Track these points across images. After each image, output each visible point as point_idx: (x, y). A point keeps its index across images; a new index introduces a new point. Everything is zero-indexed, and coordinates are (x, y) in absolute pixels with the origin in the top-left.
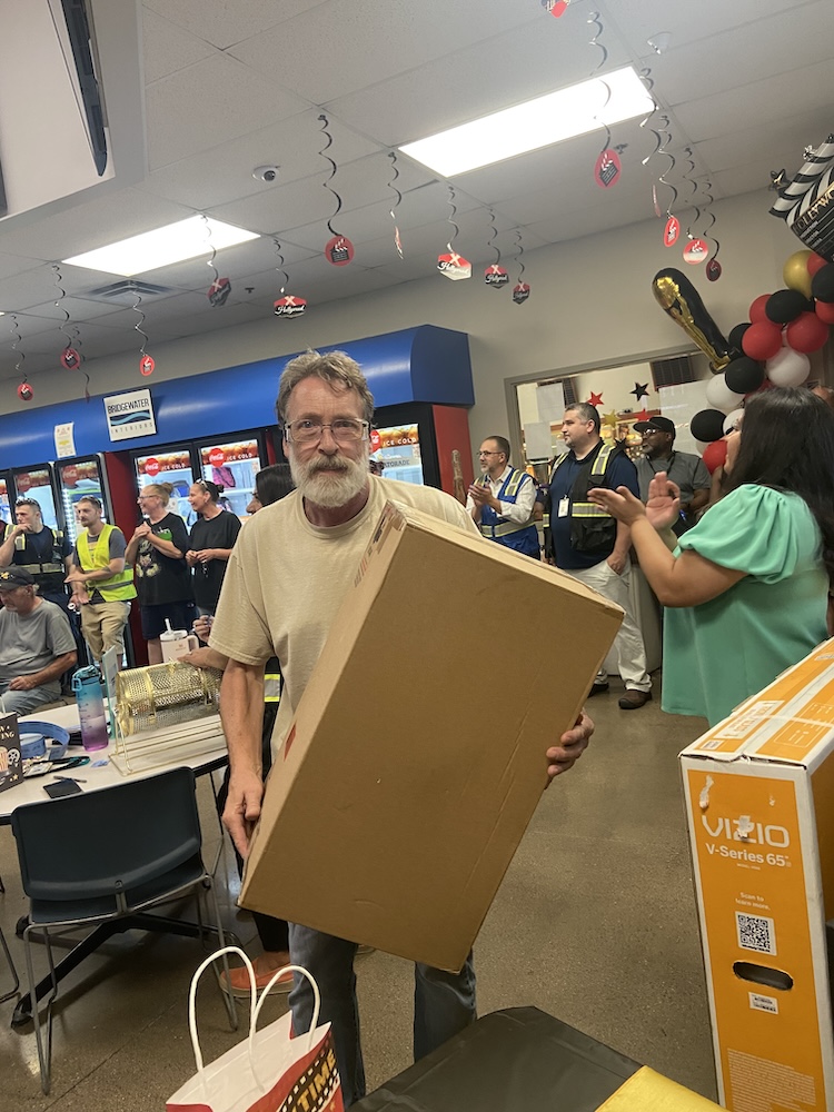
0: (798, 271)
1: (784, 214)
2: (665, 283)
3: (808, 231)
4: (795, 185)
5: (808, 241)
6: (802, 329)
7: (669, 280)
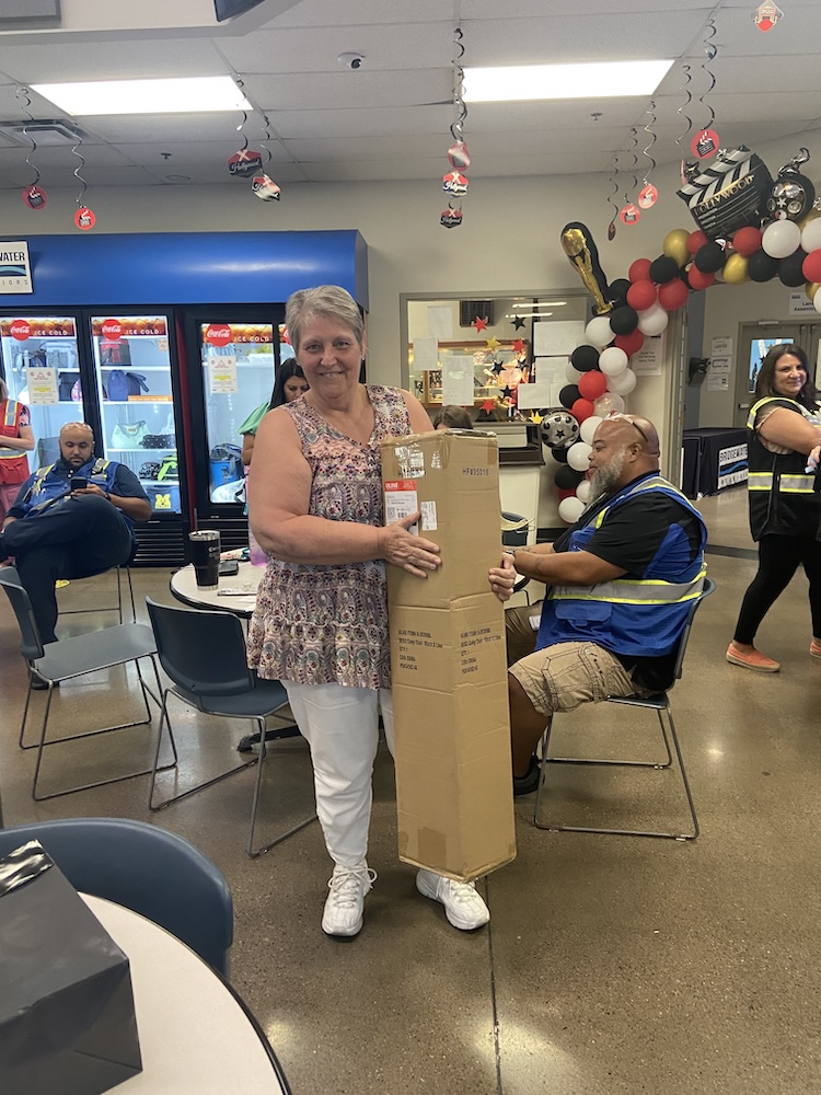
0: (676, 245)
1: (688, 198)
2: (573, 233)
3: (708, 214)
4: (704, 176)
5: (703, 223)
6: (673, 290)
7: (579, 232)
